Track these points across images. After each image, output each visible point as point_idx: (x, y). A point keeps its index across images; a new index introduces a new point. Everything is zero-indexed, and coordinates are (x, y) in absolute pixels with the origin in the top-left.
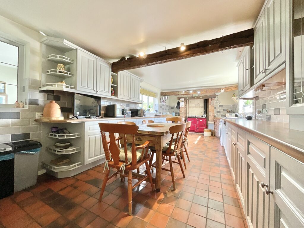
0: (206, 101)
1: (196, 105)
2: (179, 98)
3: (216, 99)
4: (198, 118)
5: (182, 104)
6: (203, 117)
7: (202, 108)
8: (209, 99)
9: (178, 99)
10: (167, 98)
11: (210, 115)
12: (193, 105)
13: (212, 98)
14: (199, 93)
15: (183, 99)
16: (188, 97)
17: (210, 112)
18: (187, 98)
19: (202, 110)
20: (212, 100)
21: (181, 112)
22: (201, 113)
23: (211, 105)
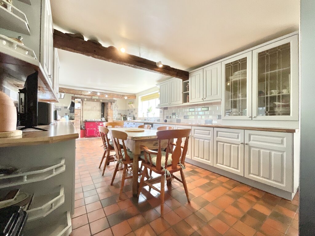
0: (104, 105)
1: (92, 108)
2: (74, 98)
3: (115, 103)
4: (97, 122)
5: (77, 106)
6: (101, 120)
7: (98, 111)
8: (109, 103)
9: (72, 99)
10: (64, 96)
11: (110, 119)
12: (89, 108)
13: (111, 103)
14: (107, 96)
15: (80, 100)
16: (87, 99)
17: (110, 115)
18: (85, 99)
19: (99, 113)
20: (111, 104)
21: (76, 115)
22: (98, 116)
23: (110, 109)
